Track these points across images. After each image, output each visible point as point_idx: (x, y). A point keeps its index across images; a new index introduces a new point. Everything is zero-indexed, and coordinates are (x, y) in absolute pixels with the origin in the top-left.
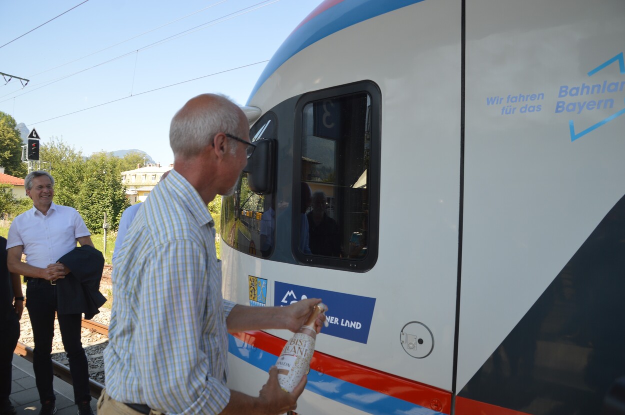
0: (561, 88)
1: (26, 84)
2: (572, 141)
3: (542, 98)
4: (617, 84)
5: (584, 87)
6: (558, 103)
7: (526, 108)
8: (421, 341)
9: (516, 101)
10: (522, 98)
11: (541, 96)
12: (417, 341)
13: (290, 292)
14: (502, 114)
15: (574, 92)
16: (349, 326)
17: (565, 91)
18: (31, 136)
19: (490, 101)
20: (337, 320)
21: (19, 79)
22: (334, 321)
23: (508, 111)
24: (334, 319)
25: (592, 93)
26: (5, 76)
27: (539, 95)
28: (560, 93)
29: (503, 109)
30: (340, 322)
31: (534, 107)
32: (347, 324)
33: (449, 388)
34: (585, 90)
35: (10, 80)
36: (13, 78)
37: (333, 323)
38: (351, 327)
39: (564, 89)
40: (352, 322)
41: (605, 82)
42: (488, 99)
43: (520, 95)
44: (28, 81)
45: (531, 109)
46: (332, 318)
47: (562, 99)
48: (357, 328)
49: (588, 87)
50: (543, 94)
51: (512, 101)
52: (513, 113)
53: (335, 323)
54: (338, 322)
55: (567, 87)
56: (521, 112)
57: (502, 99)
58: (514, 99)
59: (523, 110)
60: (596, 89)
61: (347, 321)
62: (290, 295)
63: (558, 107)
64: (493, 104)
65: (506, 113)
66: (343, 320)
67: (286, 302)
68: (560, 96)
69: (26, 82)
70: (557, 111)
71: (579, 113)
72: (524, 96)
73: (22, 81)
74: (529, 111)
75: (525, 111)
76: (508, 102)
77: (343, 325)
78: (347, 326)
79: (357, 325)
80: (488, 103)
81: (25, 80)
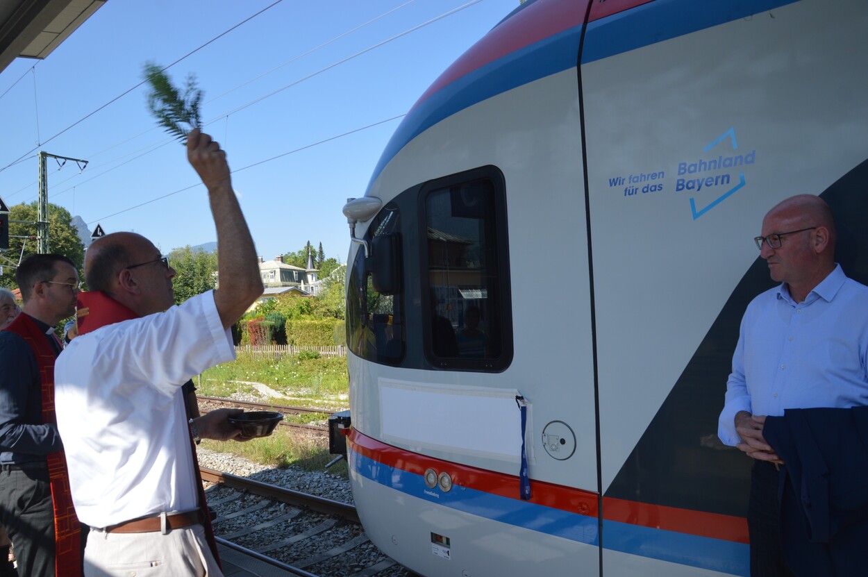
0: (680, 165)
1: (85, 167)
2: (694, 219)
3: (663, 177)
4: (731, 159)
5: (701, 163)
6: (678, 181)
7: (647, 188)
8: (563, 442)
9: (637, 181)
10: (643, 178)
11: (661, 175)
12: (559, 441)
14: (625, 195)
15: (692, 169)
17: (684, 169)
18: (95, 234)
19: (613, 182)
21: (75, 162)
23: (631, 193)
25: (709, 169)
26: (58, 159)
27: (660, 173)
28: (679, 171)
29: (626, 191)
31: (655, 186)
33: (595, 489)
34: (703, 166)
35: (64, 163)
36: (68, 161)
39: (683, 166)
41: (721, 158)
42: (610, 180)
43: (641, 174)
44: (87, 162)
45: (653, 188)
47: (681, 177)
49: (705, 163)
50: (663, 173)
51: (633, 182)
52: (636, 193)
55: (685, 164)
56: (643, 192)
57: (624, 180)
58: (635, 179)
59: (645, 190)
60: (713, 164)
63: (678, 185)
64: (615, 185)
65: (629, 194)
68: (680, 174)
69: (84, 164)
70: (678, 190)
71: (699, 190)
72: (644, 176)
73: (79, 163)
74: (652, 191)
75: (647, 191)
76: (630, 183)
80: (611, 185)
81: (83, 161)
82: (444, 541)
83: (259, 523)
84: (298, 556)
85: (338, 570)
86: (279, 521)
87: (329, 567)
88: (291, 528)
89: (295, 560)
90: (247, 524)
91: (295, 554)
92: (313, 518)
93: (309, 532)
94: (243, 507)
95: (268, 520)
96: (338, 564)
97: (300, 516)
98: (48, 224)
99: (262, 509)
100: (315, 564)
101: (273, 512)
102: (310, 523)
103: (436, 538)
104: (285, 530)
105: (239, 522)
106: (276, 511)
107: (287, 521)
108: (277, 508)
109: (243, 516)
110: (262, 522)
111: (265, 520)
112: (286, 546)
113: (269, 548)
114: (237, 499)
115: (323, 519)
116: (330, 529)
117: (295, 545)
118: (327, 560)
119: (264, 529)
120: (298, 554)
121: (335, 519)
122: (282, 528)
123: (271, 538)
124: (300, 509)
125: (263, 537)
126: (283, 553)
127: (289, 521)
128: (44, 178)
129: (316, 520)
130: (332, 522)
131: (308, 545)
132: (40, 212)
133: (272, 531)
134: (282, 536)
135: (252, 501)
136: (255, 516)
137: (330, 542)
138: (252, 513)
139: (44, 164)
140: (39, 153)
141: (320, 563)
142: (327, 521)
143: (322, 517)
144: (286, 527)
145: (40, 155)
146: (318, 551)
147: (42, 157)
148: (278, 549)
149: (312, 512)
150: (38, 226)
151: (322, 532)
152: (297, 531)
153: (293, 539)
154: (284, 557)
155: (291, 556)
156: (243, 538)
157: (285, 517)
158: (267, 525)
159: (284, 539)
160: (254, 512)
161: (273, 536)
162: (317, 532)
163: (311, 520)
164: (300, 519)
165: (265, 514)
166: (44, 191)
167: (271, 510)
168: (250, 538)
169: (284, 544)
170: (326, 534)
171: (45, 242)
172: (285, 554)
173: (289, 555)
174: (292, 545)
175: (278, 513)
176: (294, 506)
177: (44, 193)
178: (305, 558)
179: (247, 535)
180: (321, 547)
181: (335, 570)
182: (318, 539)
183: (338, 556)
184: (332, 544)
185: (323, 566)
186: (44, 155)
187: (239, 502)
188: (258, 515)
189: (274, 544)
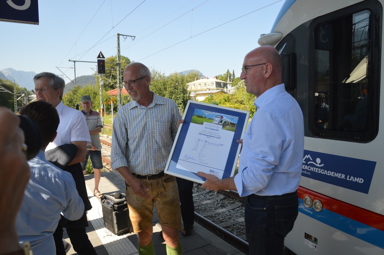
13: (307, 156)
16: (353, 181)
20: (343, 176)
21: (130, 37)
22: (341, 177)
24: (341, 175)
26: (124, 36)
30: (346, 177)
32: (352, 179)
36: (127, 37)
37: (340, 177)
38: (355, 181)
40: (356, 178)
44: (135, 37)
46: (340, 174)
48: (360, 182)
53: (342, 178)
54: (345, 177)
61: (352, 177)
62: (307, 158)
66: (348, 176)
67: (305, 162)
69: (134, 38)
77: (349, 180)
78: (352, 180)
79: (360, 180)
81: (133, 37)
82: (313, 239)
83: (205, 200)
84: (223, 220)
85: (243, 230)
86: (214, 201)
87: (238, 228)
88: (219, 205)
89: (222, 222)
90: (200, 200)
91: (221, 219)
92: (230, 201)
93: (228, 208)
94: (198, 192)
95: (209, 199)
96: (242, 227)
97: (224, 199)
98: (121, 63)
99: (207, 193)
100: (231, 226)
101: (211, 195)
102: (229, 203)
103: (308, 236)
104: (217, 205)
105: (196, 198)
106: (213, 195)
107: (218, 201)
108: (213, 194)
109: (198, 196)
110: (206, 200)
111: (207, 199)
112: (217, 214)
113: (209, 214)
114: (195, 187)
115: (235, 202)
116: (238, 207)
117: (222, 214)
118: (237, 224)
119: (207, 204)
120: (223, 218)
121: (241, 202)
122: (216, 204)
123: (210, 209)
124: (224, 195)
125: (207, 208)
126: (216, 217)
127: (219, 201)
128: (119, 44)
129: (232, 202)
130: (240, 204)
131: (228, 214)
132: (117, 58)
133: (211, 205)
134: (215, 208)
135: (202, 189)
136: (203, 197)
137: (238, 214)
138: (201, 194)
139: (118, 38)
140: (117, 34)
141: (234, 225)
142: (237, 203)
143: (235, 201)
144: (218, 204)
145: (117, 35)
146: (232, 218)
147: (118, 36)
148: (213, 215)
149: (230, 197)
150: (117, 64)
151: (235, 209)
152: (223, 206)
153: (220, 211)
154: (216, 219)
155: (219, 219)
156: (197, 207)
157: (217, 198)
158: (208, 202)
159: (216, 210)
160: (202, 194)
161: (211, 208)
162: (232, 208)
163: (229, 201)
164: (224, 201)
165: (208, 196)
166: (119, 50)
167: (210, 194)
168: (200, 208)
169: (216, 213)
170: (236, 210)
171: (119, 71)
172: (217, 218)
173: (219, 218)
174: (220, 214)
175: (214, 196)
176: (221, 193)
177: (119, 51)
178: (226, 222)
179: (199, 206)
180: (234, 217)
181: (241, 230)
182: (233, 212)
183: (242, 222)
184: (239, 215)
185: (235, 227)
186: (119, 35)
187: (196, 189)
188: (204, 196)
189: (211, 212)
